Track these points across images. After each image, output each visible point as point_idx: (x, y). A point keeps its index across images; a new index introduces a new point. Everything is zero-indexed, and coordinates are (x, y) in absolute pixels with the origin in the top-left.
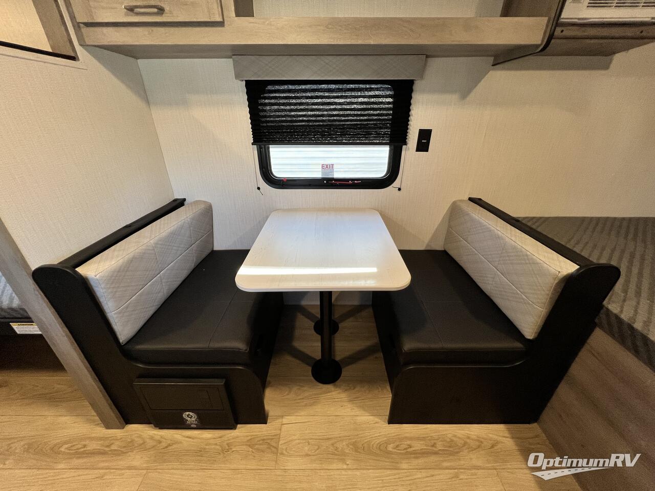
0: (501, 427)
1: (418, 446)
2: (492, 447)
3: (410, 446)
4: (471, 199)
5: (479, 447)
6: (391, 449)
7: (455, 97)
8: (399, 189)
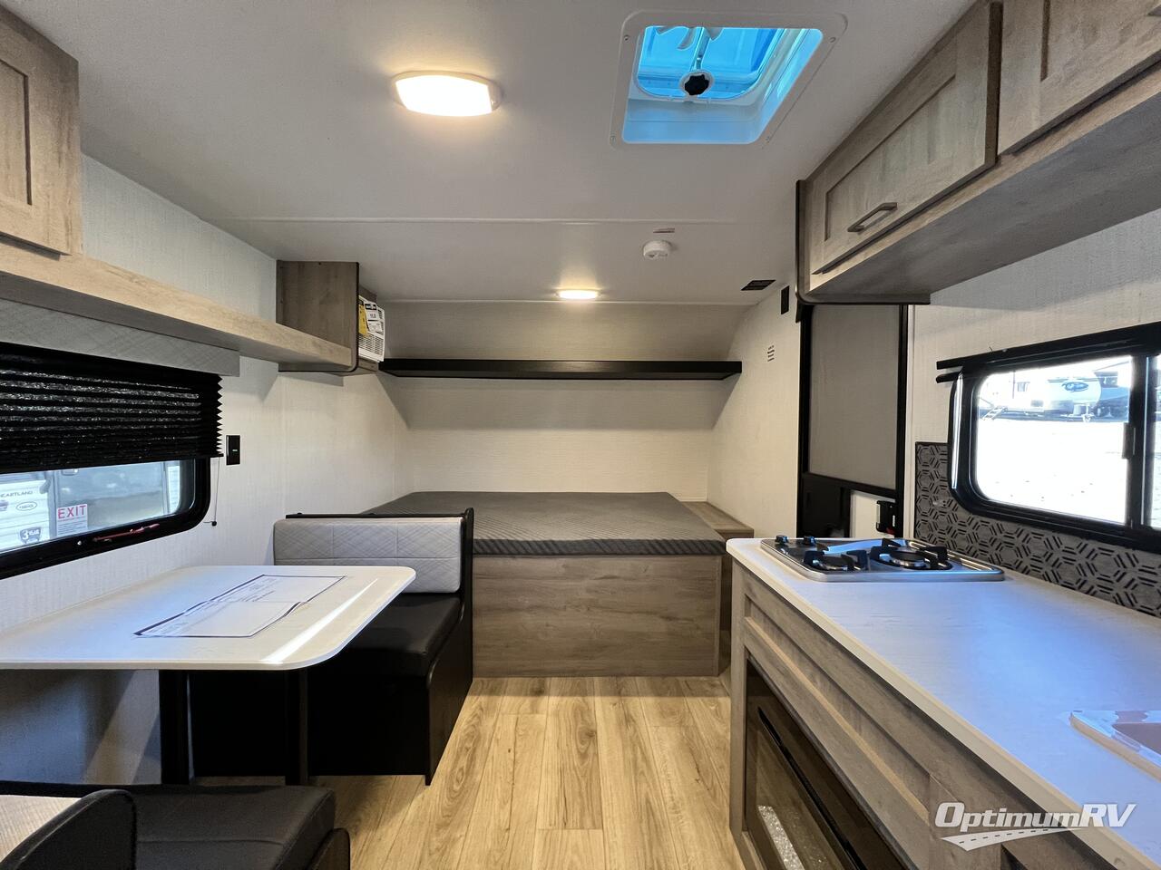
0: (468, 699)
1: (463, 762)
2: (482, 709)
3: (461, 769)
4: (288, 517)
5: (479, 718)
6: (458, 788)
7: (254, 399)
8: (214, 524)
